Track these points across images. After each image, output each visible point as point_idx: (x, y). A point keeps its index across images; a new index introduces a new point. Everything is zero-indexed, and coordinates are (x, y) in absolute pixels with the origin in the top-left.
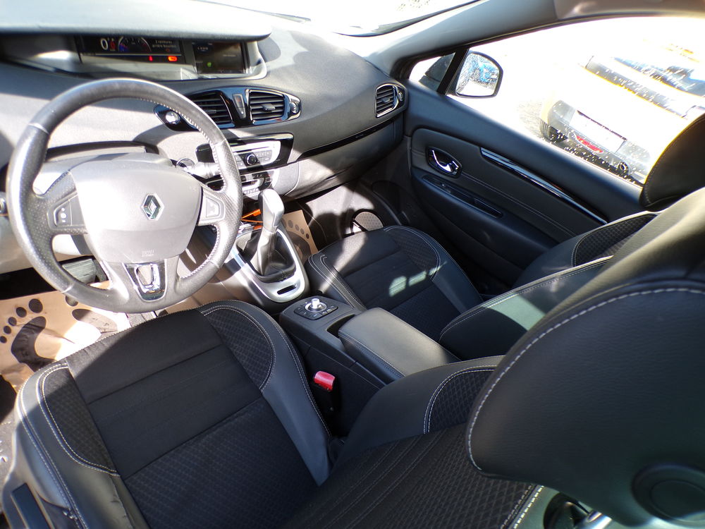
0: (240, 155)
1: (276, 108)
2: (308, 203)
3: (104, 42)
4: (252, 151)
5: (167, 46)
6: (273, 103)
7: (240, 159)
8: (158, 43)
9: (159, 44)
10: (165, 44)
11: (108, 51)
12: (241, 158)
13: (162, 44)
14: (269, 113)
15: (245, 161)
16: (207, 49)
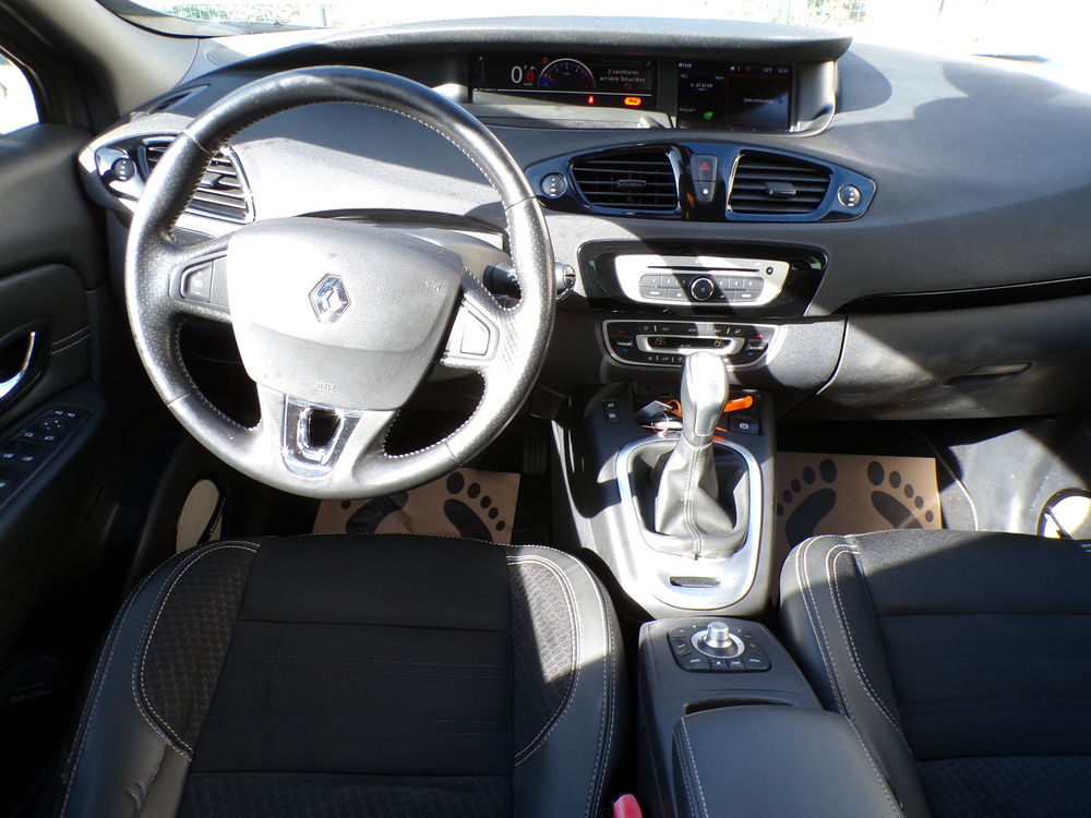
0: (676, 275)
1: (799, 194)
2: (956, 449)
3: (517, 71)
4: (710, 273)
5: (626, 79)
6: (795, 183)
7: (677, 283)
8: (612, 75)
9: (615, 76)
10: (625, 76)
11: (520, 86)
12: (680, 282)
13: (619, 76)
14: (781, 202)
15: (687, 289)
16: (711, 86)
